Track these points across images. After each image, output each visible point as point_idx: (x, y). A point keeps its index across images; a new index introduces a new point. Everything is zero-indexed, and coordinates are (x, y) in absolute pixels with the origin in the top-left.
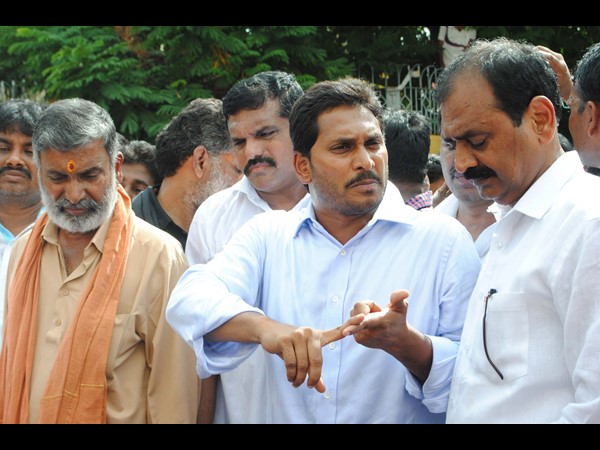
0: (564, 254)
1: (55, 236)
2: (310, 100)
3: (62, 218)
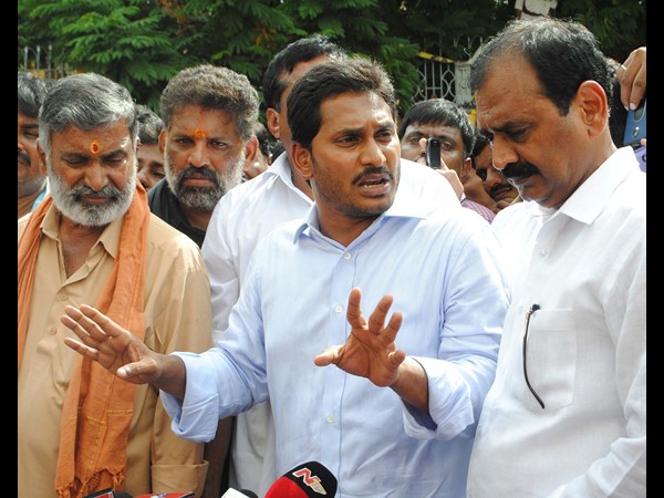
0: (619, 267)
1: (56, 229)
2: (311, 84)
3: (77, 208)
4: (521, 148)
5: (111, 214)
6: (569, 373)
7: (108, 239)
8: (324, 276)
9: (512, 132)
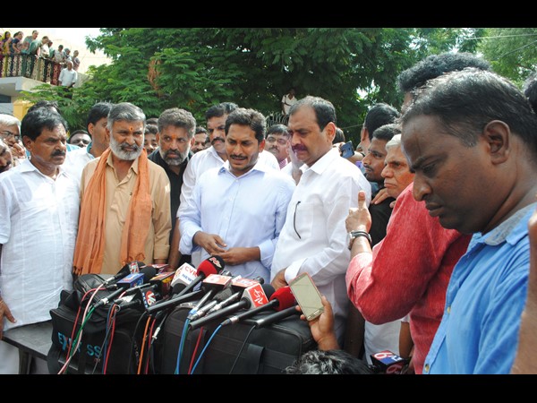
1: (112, 163)
3: (122, 152)
4: (303, 139)
5: (134, 156)
6: (310, 225)
7: (134, 166)
8: (227, 187)
9: (301, 132)
